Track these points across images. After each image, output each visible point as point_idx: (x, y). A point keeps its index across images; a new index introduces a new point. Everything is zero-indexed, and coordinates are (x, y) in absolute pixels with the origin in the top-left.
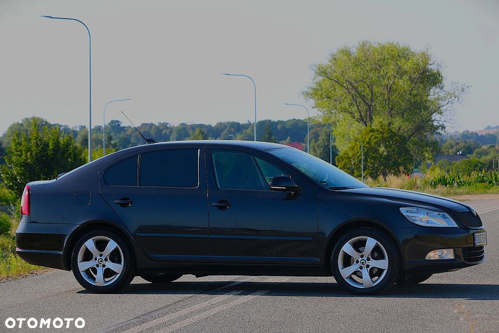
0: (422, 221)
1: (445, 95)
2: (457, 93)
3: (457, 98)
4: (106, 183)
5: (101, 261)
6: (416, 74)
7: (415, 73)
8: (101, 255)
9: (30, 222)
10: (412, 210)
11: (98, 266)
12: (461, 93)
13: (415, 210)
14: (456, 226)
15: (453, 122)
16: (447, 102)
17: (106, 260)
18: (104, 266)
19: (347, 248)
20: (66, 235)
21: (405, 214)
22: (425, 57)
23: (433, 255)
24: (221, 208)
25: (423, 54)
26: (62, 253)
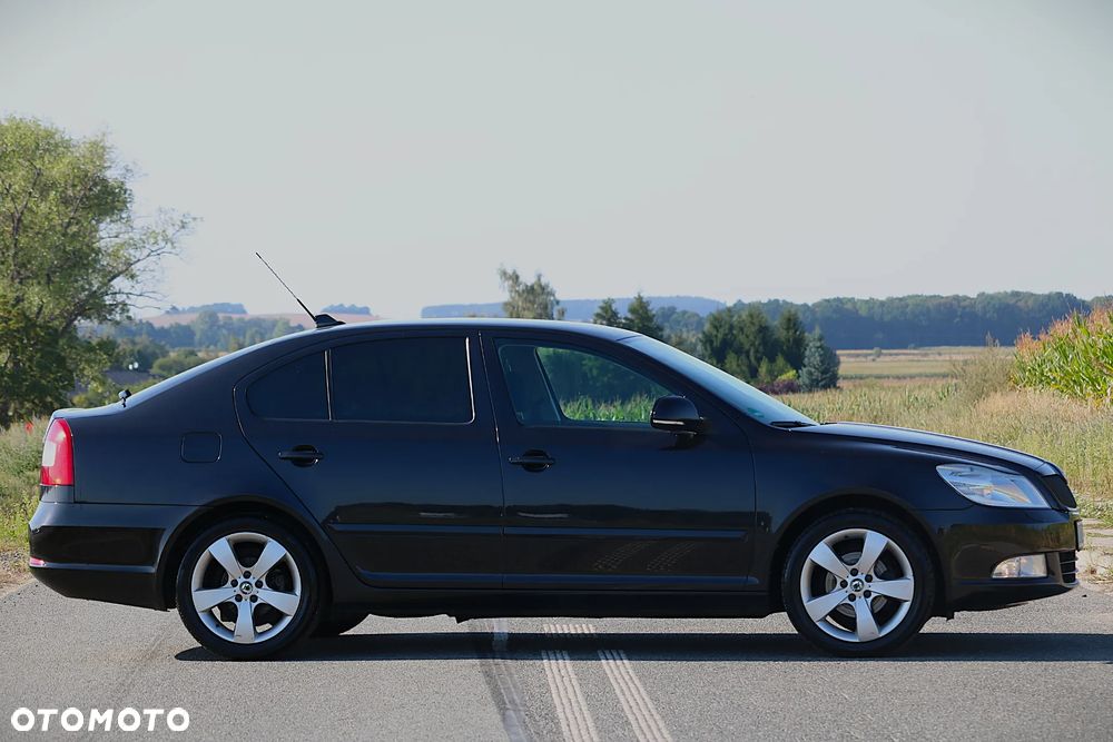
0: (983, 496)
1: (144, 237)
2: (170, 232)
3: (169, 244)
4: (252, 412)
5: (247, 588)
6: (78, 188)
7: (74, 186)
8: (247, 575)
9: (72, 502)
10: (962, 470)
11: (239, 598)
12: (179, 233)
13: (966, 470)
14: (1044, 504)
15: (158, 296)
16: (146, 252)
17: (259, 585)
18: (254, 599)
19: (822, 554)
20: (164, 530)
21: (948, 479)
22: (98, 151)
23: (1005, 569)
24: (530, 468)
25: (95, 144)
26: (153, 570)
